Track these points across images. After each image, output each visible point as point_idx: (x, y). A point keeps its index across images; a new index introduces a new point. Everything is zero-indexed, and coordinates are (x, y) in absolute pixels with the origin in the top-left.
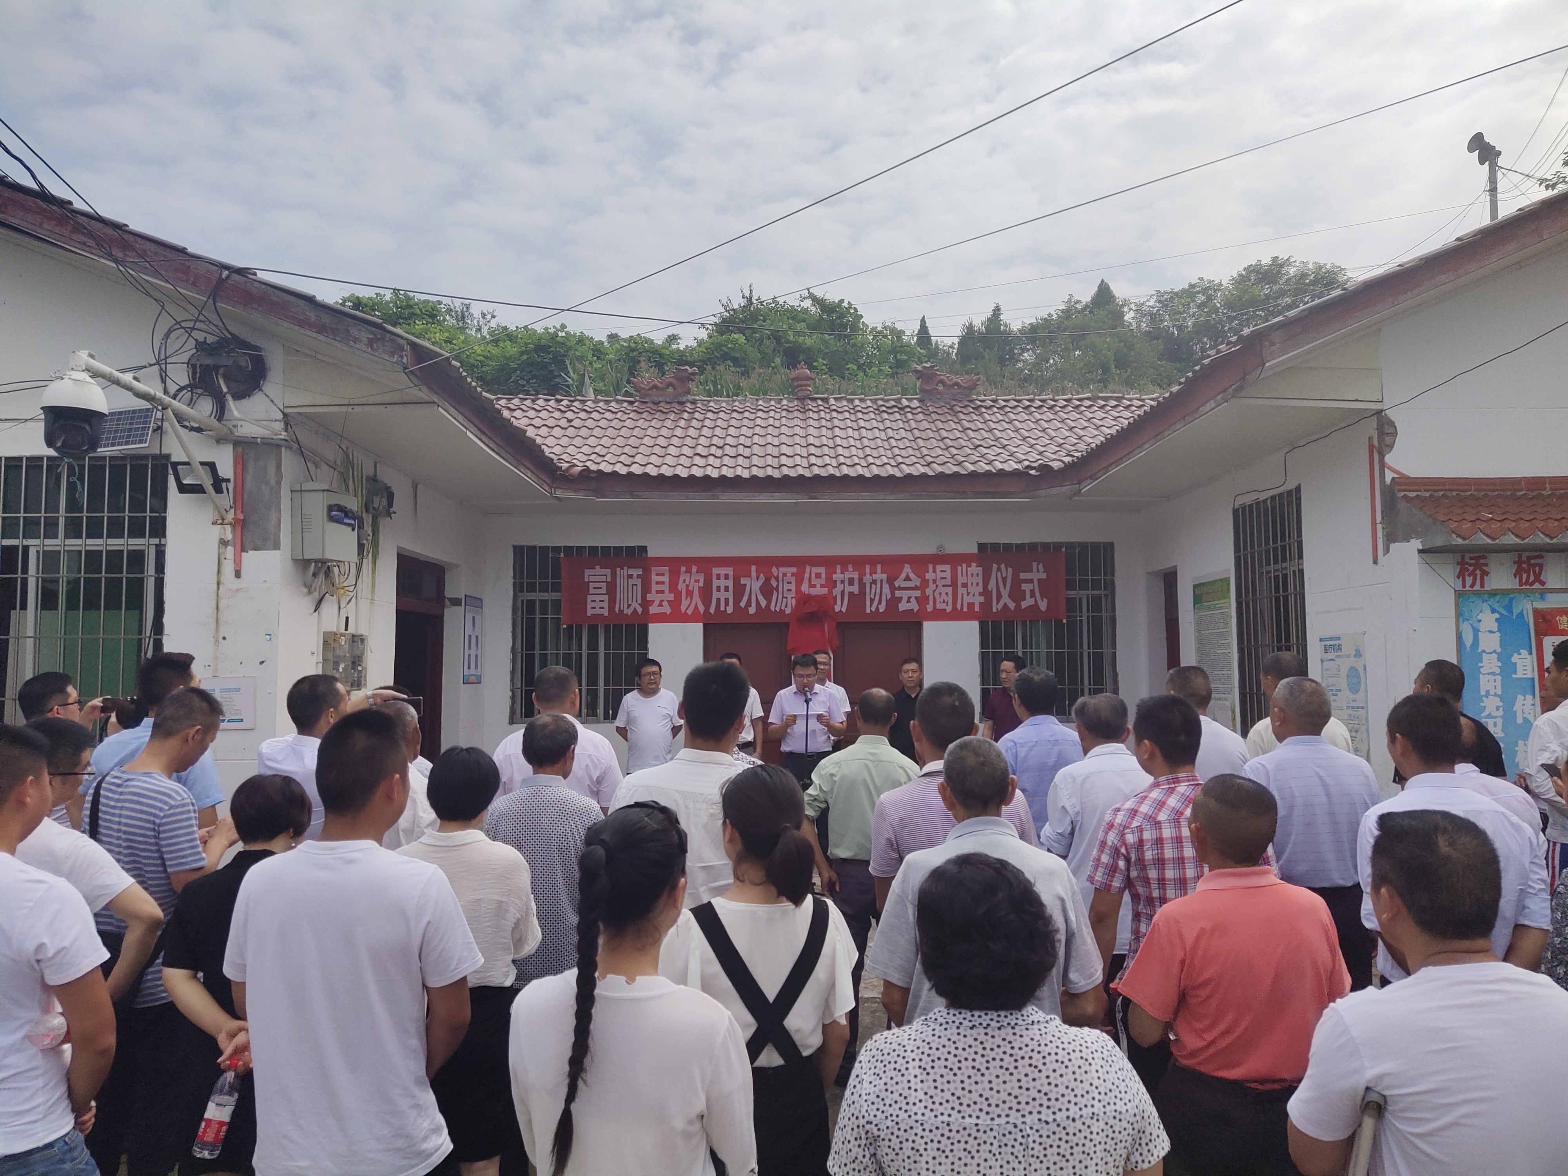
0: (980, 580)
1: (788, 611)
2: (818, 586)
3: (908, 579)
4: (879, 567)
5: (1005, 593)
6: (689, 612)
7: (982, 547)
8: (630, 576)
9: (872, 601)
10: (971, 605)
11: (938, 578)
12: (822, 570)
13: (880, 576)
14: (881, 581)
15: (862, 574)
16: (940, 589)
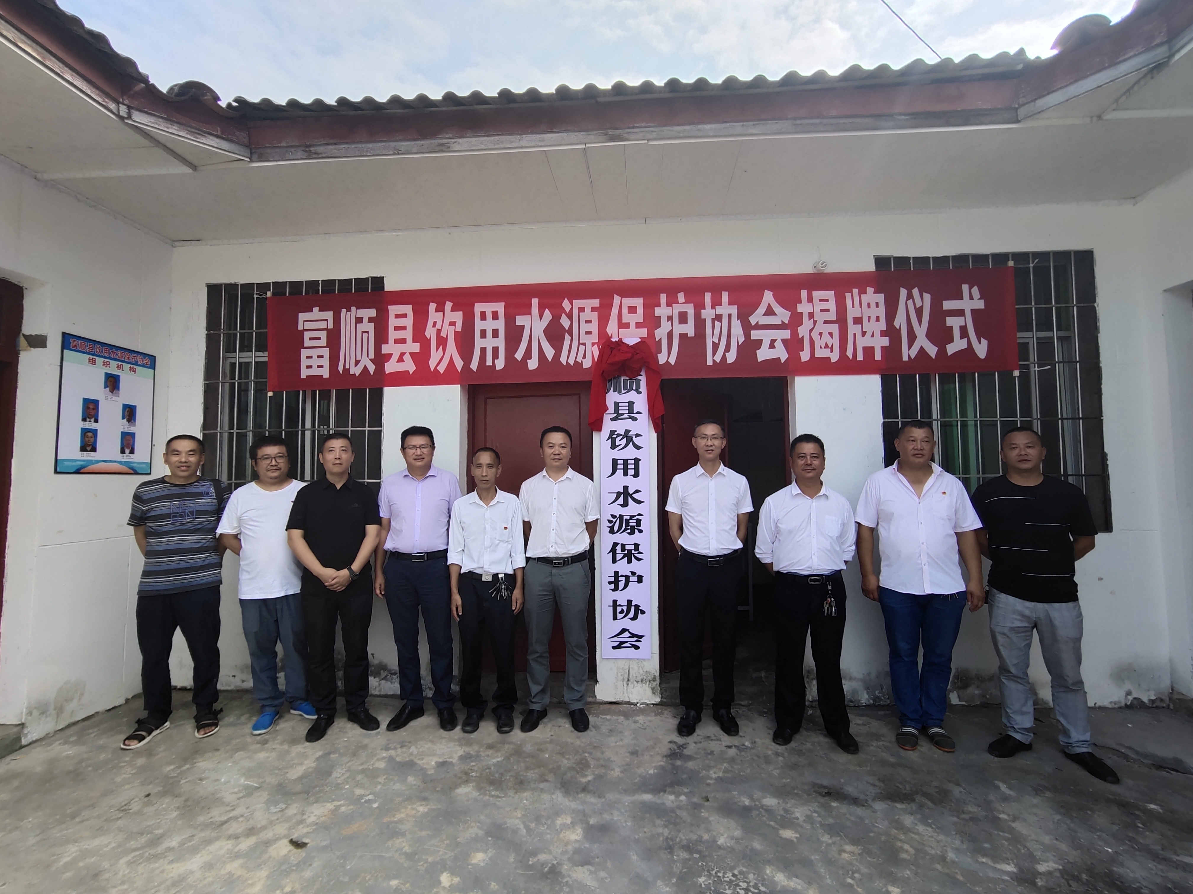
0: (881, 312)
1: (587, 364)
2: (633, 325)
4: (725, 296)
5: (921, 331)
6: (442, 369)
7: (881, 262)
8: (359, 320)
9: (716, 346)
10: (869, 351)
11: (817, 310)
12: (638, 302)
13: (727, 309)
14: (730, 316)
15: (699, 306)
16: (820, 327)
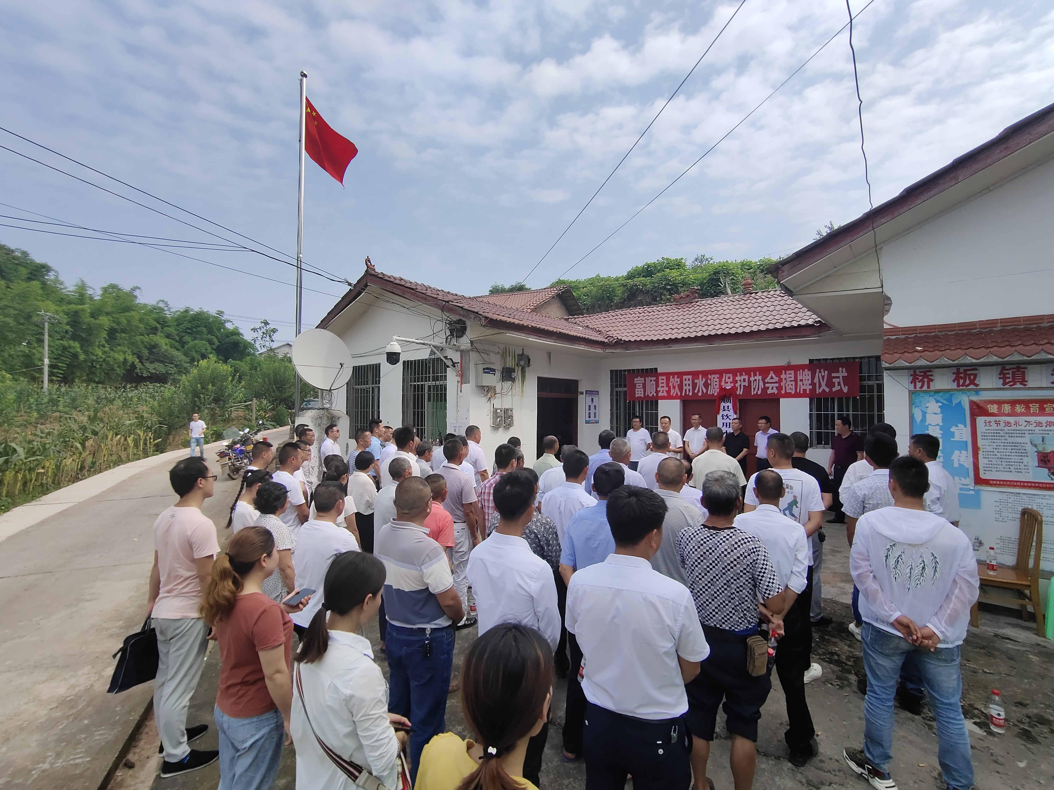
0: (810, 377)
1: (716, 394)
2: (729, 383)
3: (772, 378)
4: (758, 373)
5: (823, 384)
6: (674, 395)
7: (811, 361)
8: (651, 381)
9: (754, 389)
10: (805, 390)
11: (788, 377)
12: (731, 375)
13: (759, 377)
14: (759, 380)
15: (750, 376)
16: (789, 383)
